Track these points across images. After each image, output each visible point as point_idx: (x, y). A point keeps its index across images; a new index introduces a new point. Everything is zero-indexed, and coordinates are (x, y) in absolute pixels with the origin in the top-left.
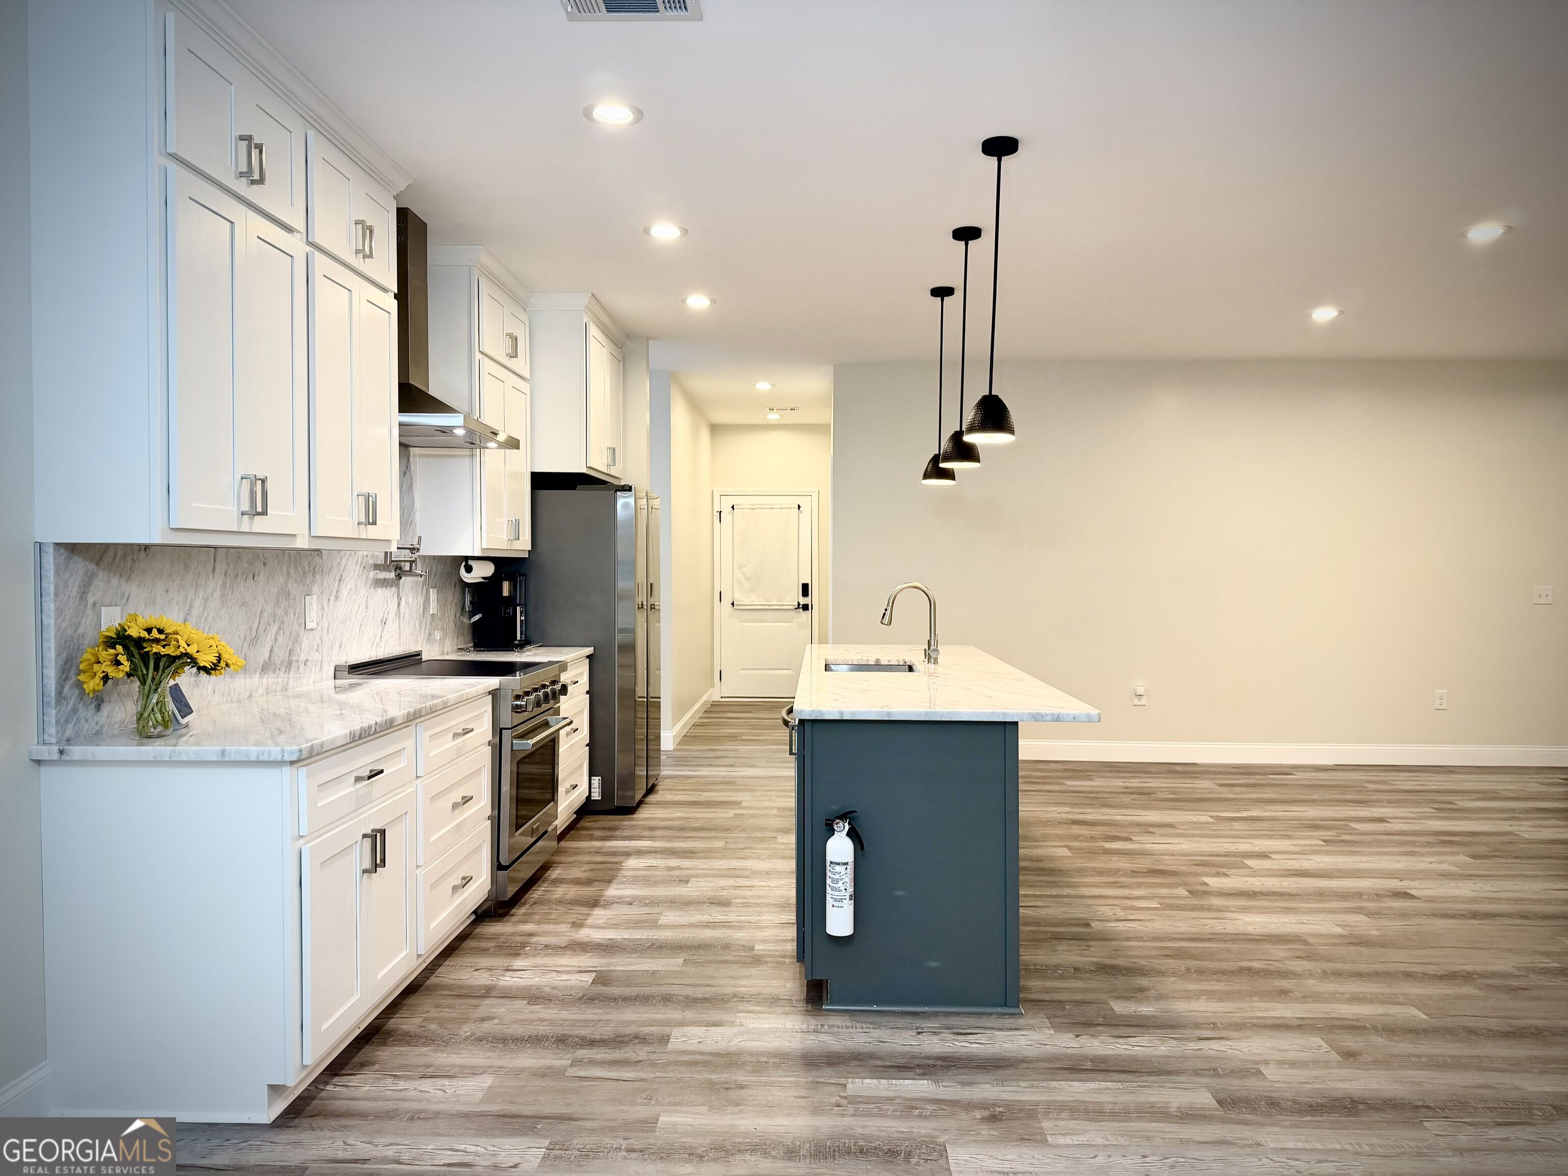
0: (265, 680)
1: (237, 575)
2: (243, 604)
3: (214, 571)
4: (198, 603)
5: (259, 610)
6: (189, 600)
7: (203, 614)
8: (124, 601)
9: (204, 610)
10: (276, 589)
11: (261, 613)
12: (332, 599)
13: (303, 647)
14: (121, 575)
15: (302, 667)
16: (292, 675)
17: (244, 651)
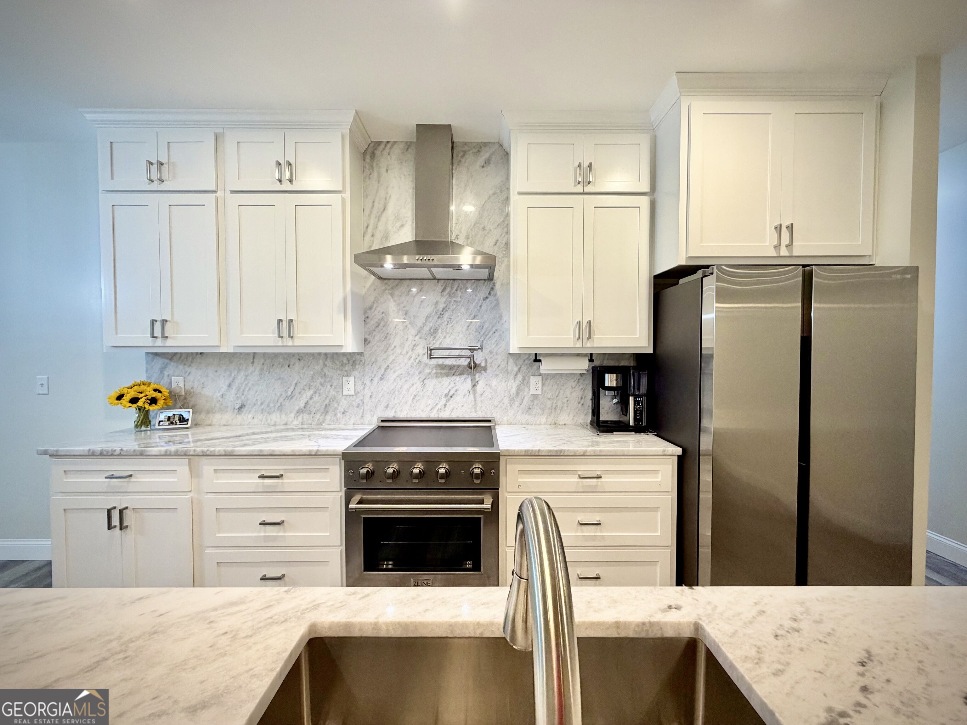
0: (300, 418)
1: (273, 365)
2: (280, 378)
3: (253, 362)
4: (240, 378)
5: (295, 381)
6: (233, 375)
7: (243, 382)
8: (187, 374)
9: (245, 381)
10: (312, 373)
11: (296, 384)
12: (376, 380)
13: (341, 404)
14: (185, 364)
15: (339, 415)
16: (328, 417)
17: (279, 401)
